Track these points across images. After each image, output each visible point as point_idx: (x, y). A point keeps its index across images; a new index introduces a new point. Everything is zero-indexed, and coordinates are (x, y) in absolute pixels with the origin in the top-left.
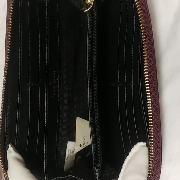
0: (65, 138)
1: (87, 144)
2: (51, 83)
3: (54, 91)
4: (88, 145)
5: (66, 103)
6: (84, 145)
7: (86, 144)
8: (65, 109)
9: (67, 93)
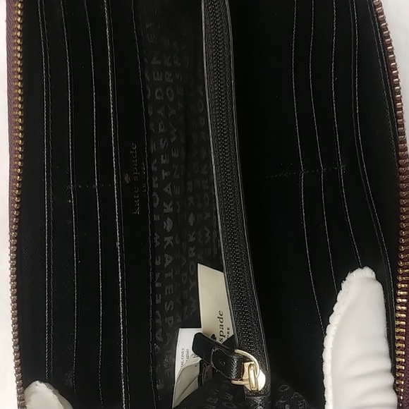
0: (172, 318)
1: (228, 333)
2: (127, 178)
3: (136, 199)
4: (230, 335)
5: (168, 229)
6: (222, 337)
7: (226, 334)
8: (167, 244)
9: (171, 204)
